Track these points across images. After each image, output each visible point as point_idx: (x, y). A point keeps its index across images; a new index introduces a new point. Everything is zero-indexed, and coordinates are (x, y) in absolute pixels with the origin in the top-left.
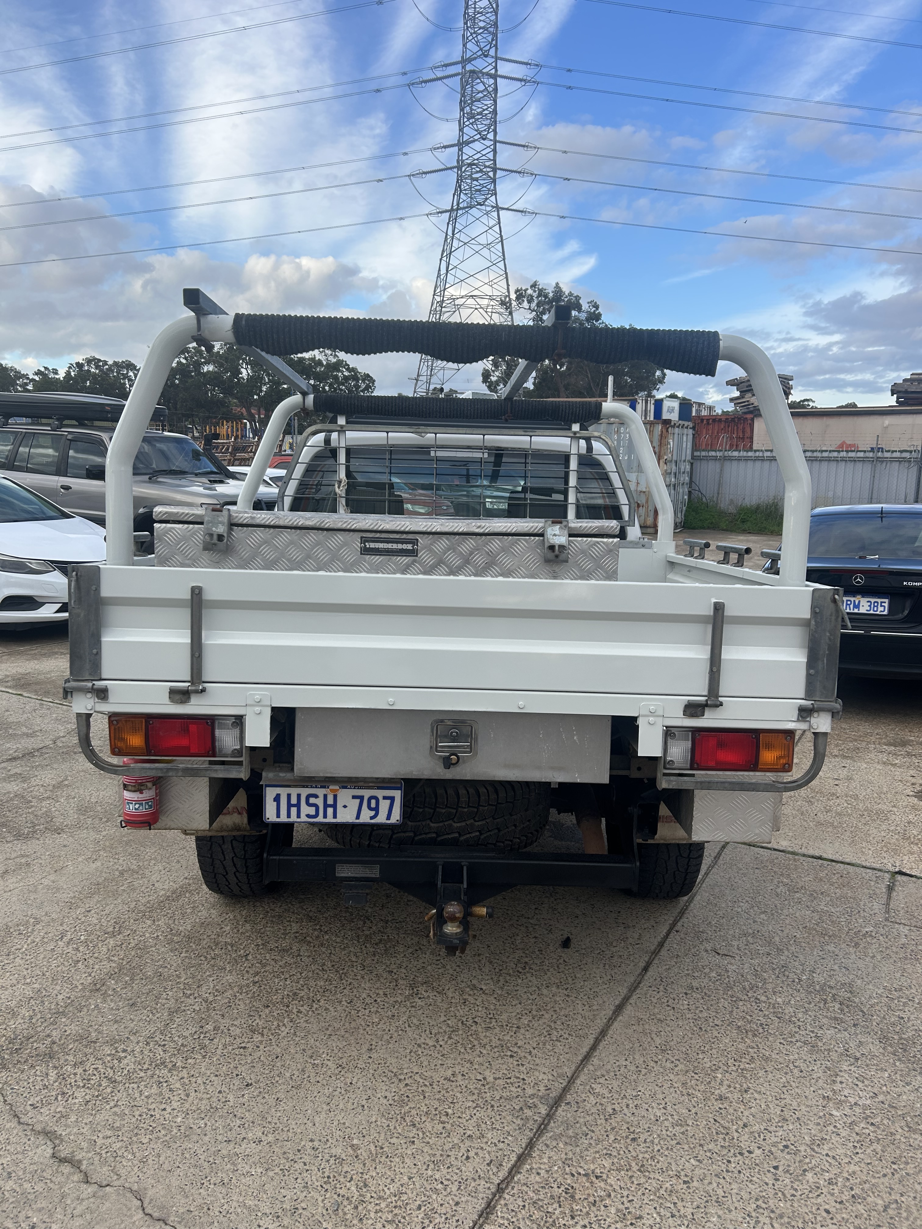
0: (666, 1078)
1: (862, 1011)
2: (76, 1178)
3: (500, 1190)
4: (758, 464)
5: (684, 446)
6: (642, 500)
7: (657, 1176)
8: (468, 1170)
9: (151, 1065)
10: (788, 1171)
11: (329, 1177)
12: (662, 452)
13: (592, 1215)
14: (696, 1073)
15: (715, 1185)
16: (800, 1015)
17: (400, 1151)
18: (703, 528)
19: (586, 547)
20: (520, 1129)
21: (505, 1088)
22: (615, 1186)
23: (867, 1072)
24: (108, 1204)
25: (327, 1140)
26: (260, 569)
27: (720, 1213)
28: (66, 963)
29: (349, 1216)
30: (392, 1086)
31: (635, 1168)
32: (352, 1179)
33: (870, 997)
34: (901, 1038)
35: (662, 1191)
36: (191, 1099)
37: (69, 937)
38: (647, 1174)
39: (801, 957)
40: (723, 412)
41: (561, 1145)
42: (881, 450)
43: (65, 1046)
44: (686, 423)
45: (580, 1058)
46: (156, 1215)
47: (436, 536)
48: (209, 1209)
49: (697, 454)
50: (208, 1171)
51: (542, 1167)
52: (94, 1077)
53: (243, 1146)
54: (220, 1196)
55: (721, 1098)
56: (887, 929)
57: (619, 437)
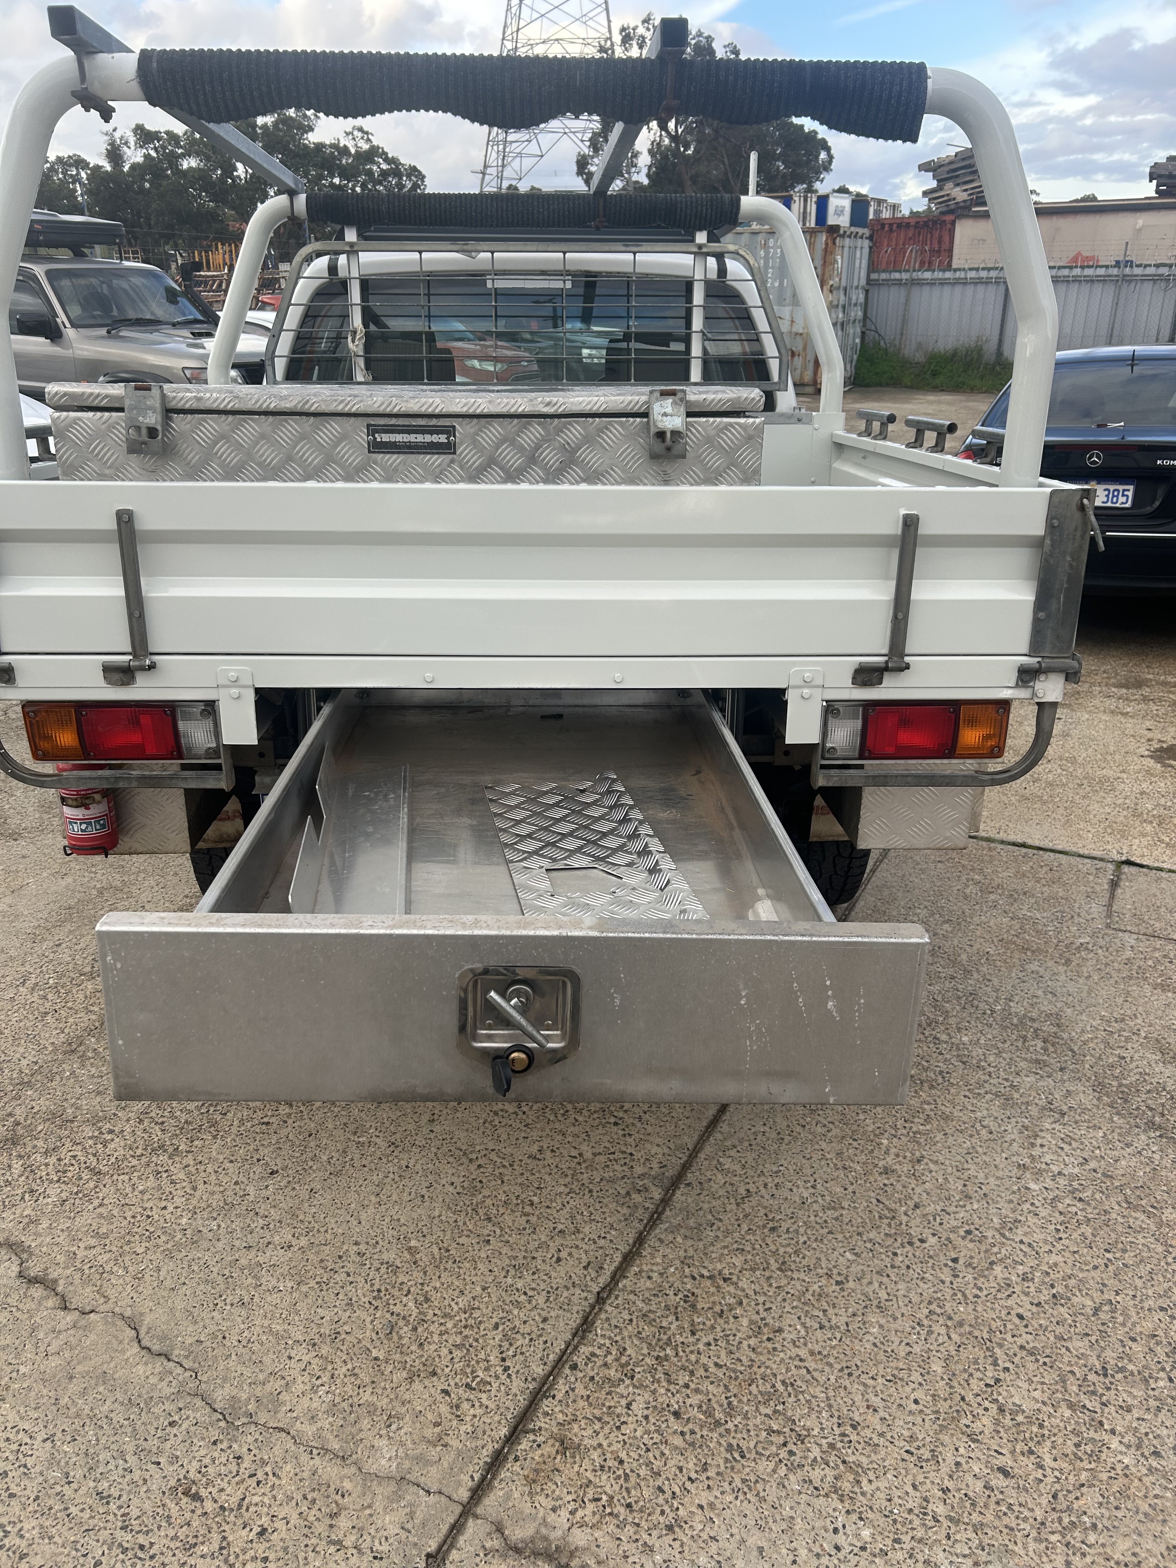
0: (817, 1147)
1: (1072, 1051)
2: (50, 1303)
3: (600, 1299)
4: (958, 289)
5: (857, 265)
6: (798, 346)
7: (802, 1276)
8: (559, 1275)
9: (145, 1149)
10: (970, 1264)
11: (379, 1291)
12: (827, 276)
13: (718, 1329)
14: (855, 1140)
15: (876, 1285)
16: (991, 1058)
17: (471, 1253)
18: (880, 385)
19: (713, 433)
20: (626, 1219)
21: (608, 1166)
22: (747, 1291)
23: (1076, 1131)
24: (93, 1337)
25: (377, 1243)
26: (218, 480)
27: (883, 1321)
28: (30, 1016)
29: (405, 1341)
30: (460, 1168)
31: (774, 1265)
32: (409, 1292)
33: (1083, 1031)
34: (1120, 1085)
35: (808, 1296)
36: (198, 1193)
37: (33, 981)
38: (789, 1273)
39: (996, 982)
40: (912, 212)
41: (679, 1239)
42: (1130, 264)
43: (32, 1127)
44: (861, 231)
45: (705, 1124)
46: (156, 1348)
47: (483, 421)
48: (224, 1338)
49: (874, 276)
50: (222, 1287)
51: (655, 1268)
52: (71, 1168)
53: (268, 1254)
54: (239, 1319)
55: (886, 1171)
56: (1108, 939)
57: (767, 253)
